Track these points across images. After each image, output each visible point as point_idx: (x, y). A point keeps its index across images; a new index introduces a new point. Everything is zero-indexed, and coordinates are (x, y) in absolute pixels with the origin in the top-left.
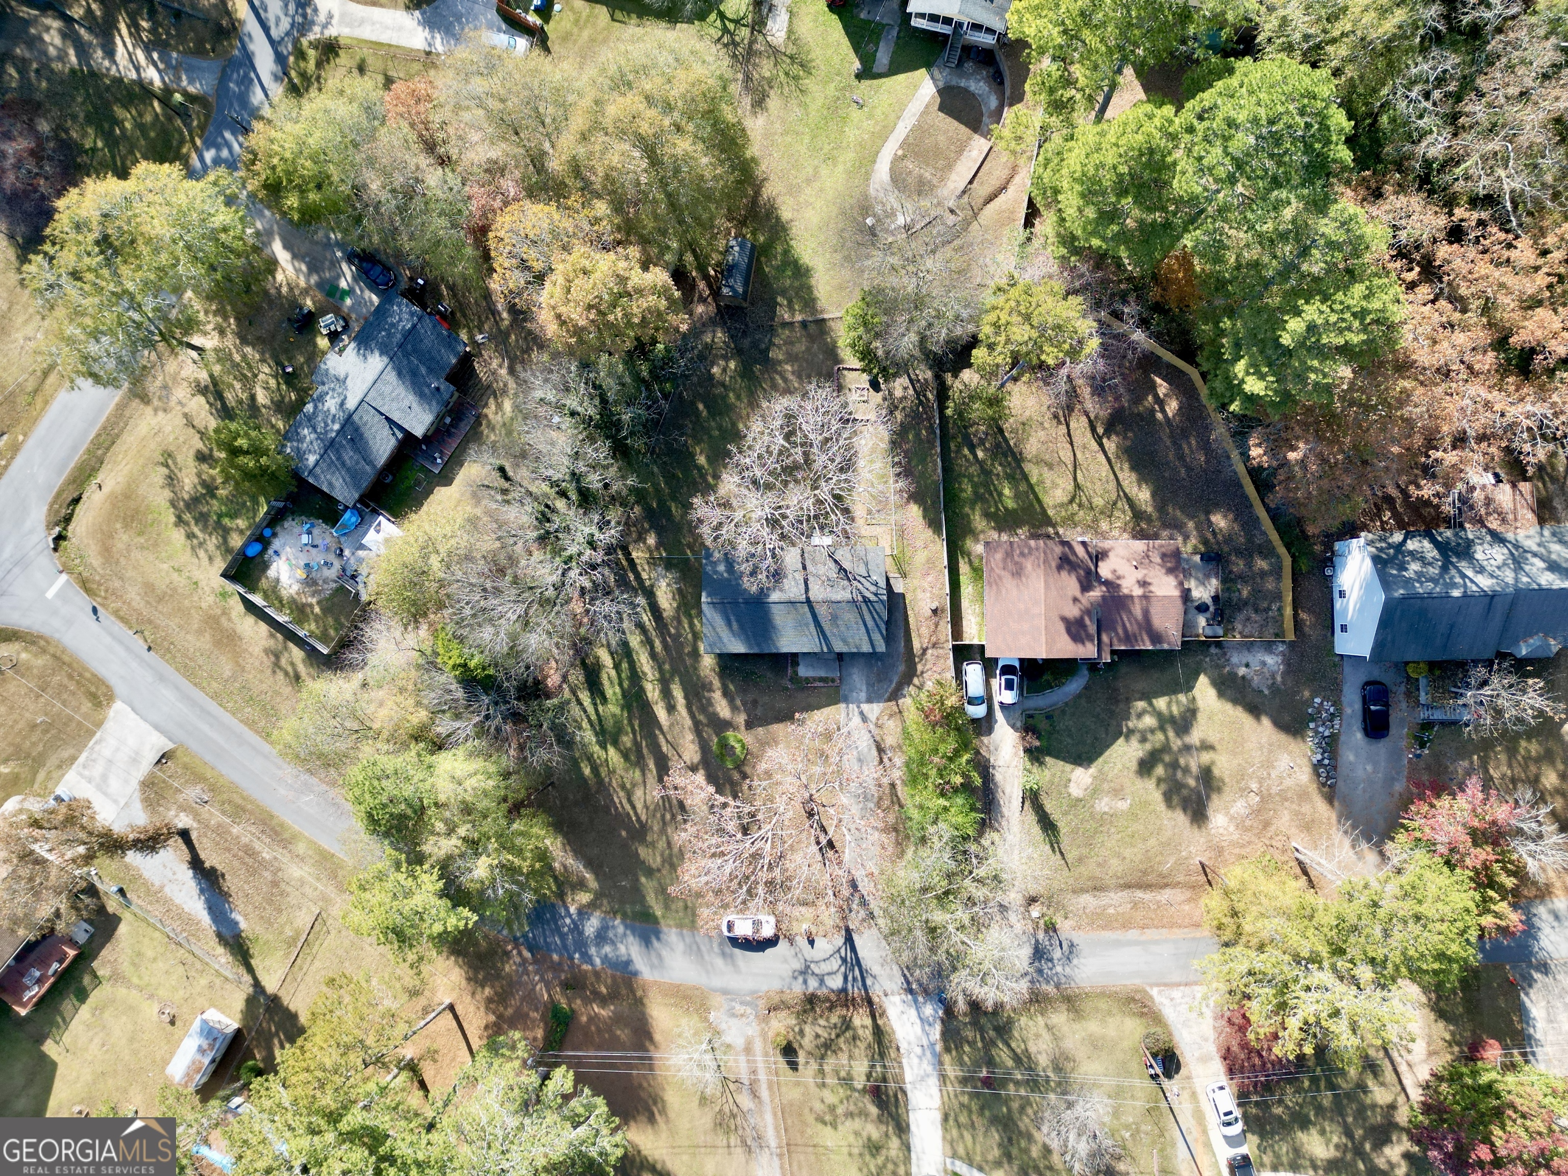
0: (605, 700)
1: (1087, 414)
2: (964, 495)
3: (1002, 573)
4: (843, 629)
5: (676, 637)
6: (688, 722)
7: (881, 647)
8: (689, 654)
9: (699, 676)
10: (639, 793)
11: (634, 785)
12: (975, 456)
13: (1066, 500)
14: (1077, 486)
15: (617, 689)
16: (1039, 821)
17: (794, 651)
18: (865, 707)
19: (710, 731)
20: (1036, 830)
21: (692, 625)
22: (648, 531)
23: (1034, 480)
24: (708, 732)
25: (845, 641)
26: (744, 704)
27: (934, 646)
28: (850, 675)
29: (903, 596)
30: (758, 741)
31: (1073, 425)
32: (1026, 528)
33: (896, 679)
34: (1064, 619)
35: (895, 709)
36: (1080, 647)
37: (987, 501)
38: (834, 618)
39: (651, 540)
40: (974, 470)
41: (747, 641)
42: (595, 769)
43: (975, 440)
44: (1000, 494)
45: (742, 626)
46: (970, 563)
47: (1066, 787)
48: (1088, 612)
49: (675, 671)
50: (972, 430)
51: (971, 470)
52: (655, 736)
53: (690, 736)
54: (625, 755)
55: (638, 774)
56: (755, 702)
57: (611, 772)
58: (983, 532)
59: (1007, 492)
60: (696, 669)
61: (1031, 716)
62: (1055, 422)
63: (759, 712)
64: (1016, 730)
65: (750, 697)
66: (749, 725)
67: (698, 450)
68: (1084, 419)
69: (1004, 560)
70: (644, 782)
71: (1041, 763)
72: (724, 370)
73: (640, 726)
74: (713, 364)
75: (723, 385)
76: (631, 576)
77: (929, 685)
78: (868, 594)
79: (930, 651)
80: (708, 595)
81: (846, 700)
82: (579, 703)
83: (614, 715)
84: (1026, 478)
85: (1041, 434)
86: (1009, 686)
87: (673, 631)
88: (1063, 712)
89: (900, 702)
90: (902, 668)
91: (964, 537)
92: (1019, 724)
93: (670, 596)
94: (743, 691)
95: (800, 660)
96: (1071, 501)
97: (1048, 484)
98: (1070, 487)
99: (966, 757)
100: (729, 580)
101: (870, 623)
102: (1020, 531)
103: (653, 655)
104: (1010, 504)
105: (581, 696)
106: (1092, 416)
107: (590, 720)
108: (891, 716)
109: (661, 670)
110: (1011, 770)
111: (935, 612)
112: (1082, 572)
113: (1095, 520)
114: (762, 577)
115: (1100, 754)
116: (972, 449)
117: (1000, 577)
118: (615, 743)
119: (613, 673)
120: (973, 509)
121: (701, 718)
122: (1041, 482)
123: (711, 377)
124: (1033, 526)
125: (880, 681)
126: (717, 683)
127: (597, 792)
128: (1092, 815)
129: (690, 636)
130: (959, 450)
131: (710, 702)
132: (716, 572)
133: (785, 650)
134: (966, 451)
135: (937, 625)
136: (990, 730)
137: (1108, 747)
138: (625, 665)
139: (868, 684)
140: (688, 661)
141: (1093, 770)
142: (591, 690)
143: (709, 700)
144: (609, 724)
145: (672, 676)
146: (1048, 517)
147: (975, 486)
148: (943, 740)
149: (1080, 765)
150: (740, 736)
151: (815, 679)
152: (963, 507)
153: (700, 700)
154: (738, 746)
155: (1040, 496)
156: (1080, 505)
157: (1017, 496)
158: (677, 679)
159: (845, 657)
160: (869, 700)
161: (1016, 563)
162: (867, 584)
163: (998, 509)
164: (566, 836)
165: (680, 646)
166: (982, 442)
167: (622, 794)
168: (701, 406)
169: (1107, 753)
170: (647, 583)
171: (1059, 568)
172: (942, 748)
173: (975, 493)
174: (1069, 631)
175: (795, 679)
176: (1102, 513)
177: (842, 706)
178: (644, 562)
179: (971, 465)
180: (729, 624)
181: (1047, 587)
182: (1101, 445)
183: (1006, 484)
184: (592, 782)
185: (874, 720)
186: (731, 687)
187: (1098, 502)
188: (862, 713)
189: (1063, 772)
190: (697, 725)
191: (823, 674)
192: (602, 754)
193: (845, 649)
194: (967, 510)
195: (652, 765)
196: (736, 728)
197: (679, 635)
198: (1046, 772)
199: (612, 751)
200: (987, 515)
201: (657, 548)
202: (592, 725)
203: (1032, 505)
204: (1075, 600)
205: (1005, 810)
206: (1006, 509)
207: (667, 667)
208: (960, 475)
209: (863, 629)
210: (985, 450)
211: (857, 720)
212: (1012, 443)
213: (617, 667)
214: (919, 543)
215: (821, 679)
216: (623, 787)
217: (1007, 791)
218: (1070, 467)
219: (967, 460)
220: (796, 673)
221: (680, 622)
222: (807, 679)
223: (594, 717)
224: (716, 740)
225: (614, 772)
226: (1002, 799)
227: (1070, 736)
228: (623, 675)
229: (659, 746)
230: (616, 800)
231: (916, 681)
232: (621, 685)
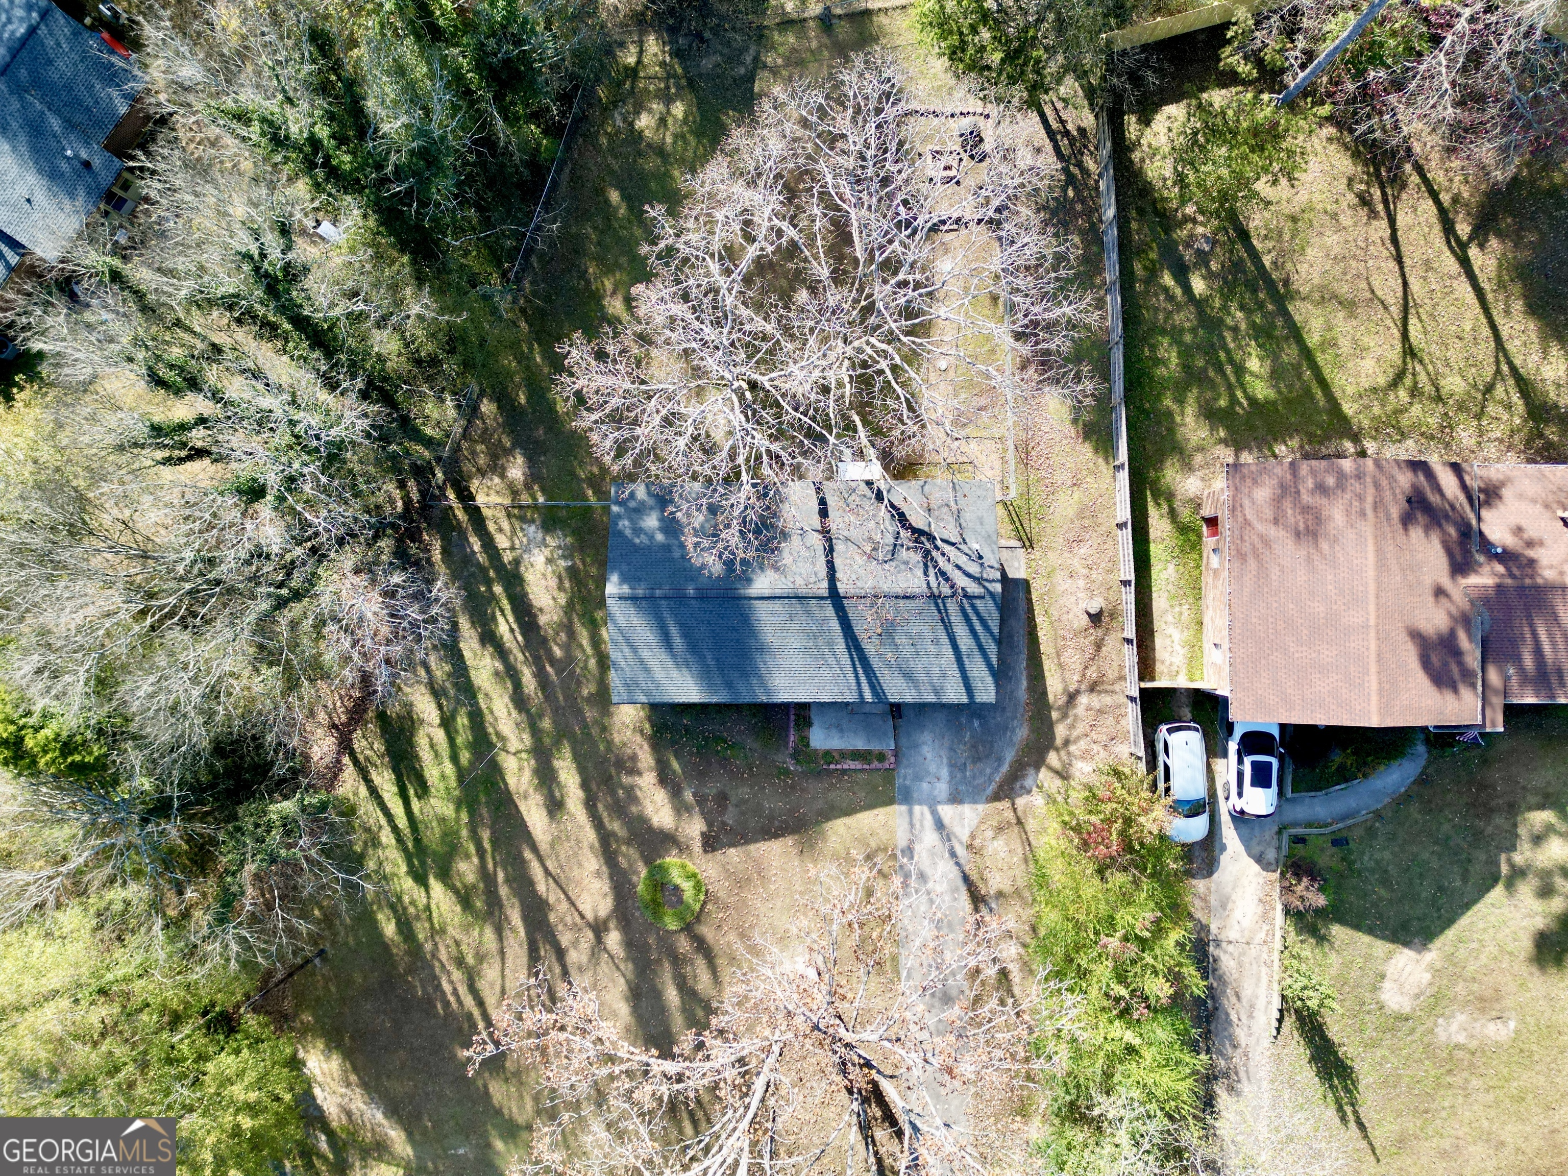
0: (424, 789)
1: (1434, 195)
2: (1161, 371)
3: (1273, 532)
4: (907, 653)
5: (564, 665)
6: (590, 835)
7: (986, 693)
8: (590, 699)
9: (609, 743)
10: (490, 974)
11: (481, 958)
12: (1187, 289)
13: (1382, 381)
14: (1409, 351)
15: (449, 769)
16: (1313, 1059)
17: (802, 696)
18: (947, 812)
19: (633, 852)
20: (1308, 1075)
21: (596, 642)
22: (508, 452)
23: (1313, 340)
24: (629, 856)
25: (908, 676)
26: (701, 800)
27: (1093, 688)
28: (916, 746)
29: (1025, 585)
30: (729, 874)
31: (1402, 220)
32: (1294, 443)
33: (1009, 756)
34: (1416, 635)
35: (1009, 815)
36: (1449, 696)
37: (1213, 386)
38: (888, 630)
39: (517, 470)
40: (1185, 318)
41: (705, 677)
42: (405, 926)
43: (1188, 256)
44: (1240, 370)
45: (693, 646)
46: (1173, 514)
47: (1375, 989)
48: (1465, 620)
49: (562, 733)
50: (1182, 234)
51: (1178, 318)
52: (522, 864)
53: (592, 863)
54: (465, 899)
55: (489, 934)
56: (722, 798)
57: (437, 932)
58: (1200, 449)
59: (1254, 364)
60: (604, 729)
61: (1299, 840)
62: (1363, 213)
63: (730, 818)
64: (1266, 866)
65: (711, 789)
66: (711, 843)
67: (608, 285)
68: (1427, 206)
69: (1277, 501)
70: (502, 953)
71: (1321, 939)
72: (662, 121)
73: (494, 842)
74: (639, 108)
75: (660, 151)
76: (476, 544)
77: (1082, 770)
78: (962, 581)
79: (1083, 700)
80: (624, 579)
81: (907, 798)
82: (374, 792)
83: (442, 820)
84: (1296, 333)
85: (1332, 239)
86: (1261, 777)
87: (558, 652)
88: (1371, 832)
89: (1020, 802)
90: (1022, 733)
91: (1159, 464)
92: (1271, 855)
93: (553, 583)
94: (699, 774)
95: (814, 715)
96: (1395, 383)
97: (1345, 345)
98: (1394, 354)
99: (1175, 935)
100: (666, 548)
101: (965, 641)
102: (1280, 449)
103: (519, 700)
104: (1262, 390)
105: (377, 779)
106: (1445, 198)
107: (395, 829)
108: (1000, 829)
109: (535, 731)
110: (1253, 951)
111: (1096, 618)
112: (1452, 531)
113: (1447, 426)
114: (732, 536)
115: (1450, 922)
116: (1181, 273)
117: (1267, 542)
118: (445, 875)
119: (440, 735)
120: (1180, 401)
121: (615, 826)
122: (1330, 343)
123: (636, 136)
124: (1311, 438)
125: (977, 759)
126: (646, 758)
127: (410, 971)
128: (1430, 1049)
129: (592, 662)
130: (1153, 273)
131: (631, 795)
132: (638, 531)
133: (784, 696)
134: (1168, 280)
135: (1099, 646)
136: (1209, 865)
137: (1467, 906)
138: (462, 721)
139: (952, 765)
140: (590, 714)
141: (1433, 954)
142: (396, 770)
143: (630, 791)
144: (433, 836)
145: (557, 743)
146: (1344, 419)
147: (1185, 353)
148: (1127, 900)
149: (1406, 944)
150: (691, 867)
151: (844, 755)
152: (1158, 398)
153: (613, 792)
154: (687, 887)
155: (1327, 371)
156: (1415, 392)
157: (1276, 375)
158: (567, 751)
159: (904, 711)
160: (955, 798)
161: (1306, 509)
162: (962, 560)
163: (1233, 400)
164: (348, 1055)
165: (571, 681)
166: (1203, 258)
167: (457, 975)
168: (614, 196)
169: (1465, 921)
170: (507, 557)
171: (1407, 520)
172: (1124, 917)
173: (1186, 367)
174: (1426, 663)
175: (803, 753)
176: (1461, 407)
177: (899, 809)
178: (501, 515)
179: (1179, 307)
180: (666, 640)
181: (1381, 564)
182: (1465, 262)
183: (1253, 348)
184: (399, 949)
185: (965, 836)
186: (675, 765)
187: (1453, 384)
188: (940, 825)
189: (1368, 958)
190: (605, 839)
191: (859, 743)
192: (419, 895)
193: (909, 696)
194: (1168, 402)
195: (515, 917)
196: (683, 848)
197: (569, 658)
198: (1333, 958)
199: (437, 888)
200: (1210, 414)
201: (528, 487)
202: (400, 840)
203: (1308, 393)
204: (1439, 592)
205: (1241, 1034)
206: (1252, 401)
207: (546, 724)
208: (1157, 330)
209: (949, 654)
210: (1209, 276)
211: (929, 838)
212: (1267, 260)
213: (447, 723)
214: (1062, 477)
215: (856, 755)
216: (460, 962)
217: (1246, 993)
218: (1395, 310)
219: (1171, 298)
220: (805, 741)
221: (572, 634)
222: (828, 755)
223: (402, 822)
224: (644, 872)
225: (443, 931)
226: (1234, 1010)
227: (1385, 882)
228: (459, 740)
229: (531, 883)
230: (447, 987)
231: (1053, 758)
232: (454, 758)
